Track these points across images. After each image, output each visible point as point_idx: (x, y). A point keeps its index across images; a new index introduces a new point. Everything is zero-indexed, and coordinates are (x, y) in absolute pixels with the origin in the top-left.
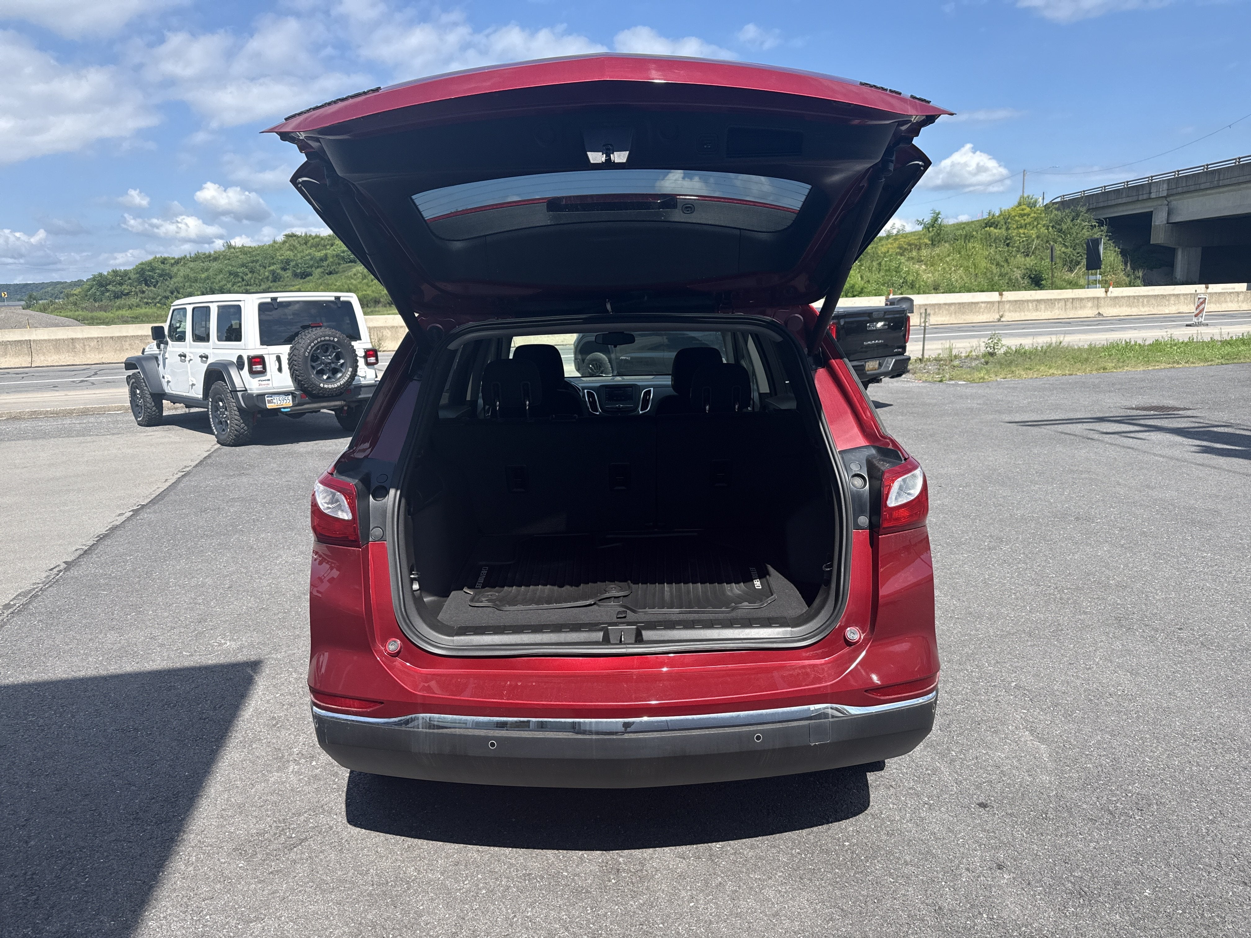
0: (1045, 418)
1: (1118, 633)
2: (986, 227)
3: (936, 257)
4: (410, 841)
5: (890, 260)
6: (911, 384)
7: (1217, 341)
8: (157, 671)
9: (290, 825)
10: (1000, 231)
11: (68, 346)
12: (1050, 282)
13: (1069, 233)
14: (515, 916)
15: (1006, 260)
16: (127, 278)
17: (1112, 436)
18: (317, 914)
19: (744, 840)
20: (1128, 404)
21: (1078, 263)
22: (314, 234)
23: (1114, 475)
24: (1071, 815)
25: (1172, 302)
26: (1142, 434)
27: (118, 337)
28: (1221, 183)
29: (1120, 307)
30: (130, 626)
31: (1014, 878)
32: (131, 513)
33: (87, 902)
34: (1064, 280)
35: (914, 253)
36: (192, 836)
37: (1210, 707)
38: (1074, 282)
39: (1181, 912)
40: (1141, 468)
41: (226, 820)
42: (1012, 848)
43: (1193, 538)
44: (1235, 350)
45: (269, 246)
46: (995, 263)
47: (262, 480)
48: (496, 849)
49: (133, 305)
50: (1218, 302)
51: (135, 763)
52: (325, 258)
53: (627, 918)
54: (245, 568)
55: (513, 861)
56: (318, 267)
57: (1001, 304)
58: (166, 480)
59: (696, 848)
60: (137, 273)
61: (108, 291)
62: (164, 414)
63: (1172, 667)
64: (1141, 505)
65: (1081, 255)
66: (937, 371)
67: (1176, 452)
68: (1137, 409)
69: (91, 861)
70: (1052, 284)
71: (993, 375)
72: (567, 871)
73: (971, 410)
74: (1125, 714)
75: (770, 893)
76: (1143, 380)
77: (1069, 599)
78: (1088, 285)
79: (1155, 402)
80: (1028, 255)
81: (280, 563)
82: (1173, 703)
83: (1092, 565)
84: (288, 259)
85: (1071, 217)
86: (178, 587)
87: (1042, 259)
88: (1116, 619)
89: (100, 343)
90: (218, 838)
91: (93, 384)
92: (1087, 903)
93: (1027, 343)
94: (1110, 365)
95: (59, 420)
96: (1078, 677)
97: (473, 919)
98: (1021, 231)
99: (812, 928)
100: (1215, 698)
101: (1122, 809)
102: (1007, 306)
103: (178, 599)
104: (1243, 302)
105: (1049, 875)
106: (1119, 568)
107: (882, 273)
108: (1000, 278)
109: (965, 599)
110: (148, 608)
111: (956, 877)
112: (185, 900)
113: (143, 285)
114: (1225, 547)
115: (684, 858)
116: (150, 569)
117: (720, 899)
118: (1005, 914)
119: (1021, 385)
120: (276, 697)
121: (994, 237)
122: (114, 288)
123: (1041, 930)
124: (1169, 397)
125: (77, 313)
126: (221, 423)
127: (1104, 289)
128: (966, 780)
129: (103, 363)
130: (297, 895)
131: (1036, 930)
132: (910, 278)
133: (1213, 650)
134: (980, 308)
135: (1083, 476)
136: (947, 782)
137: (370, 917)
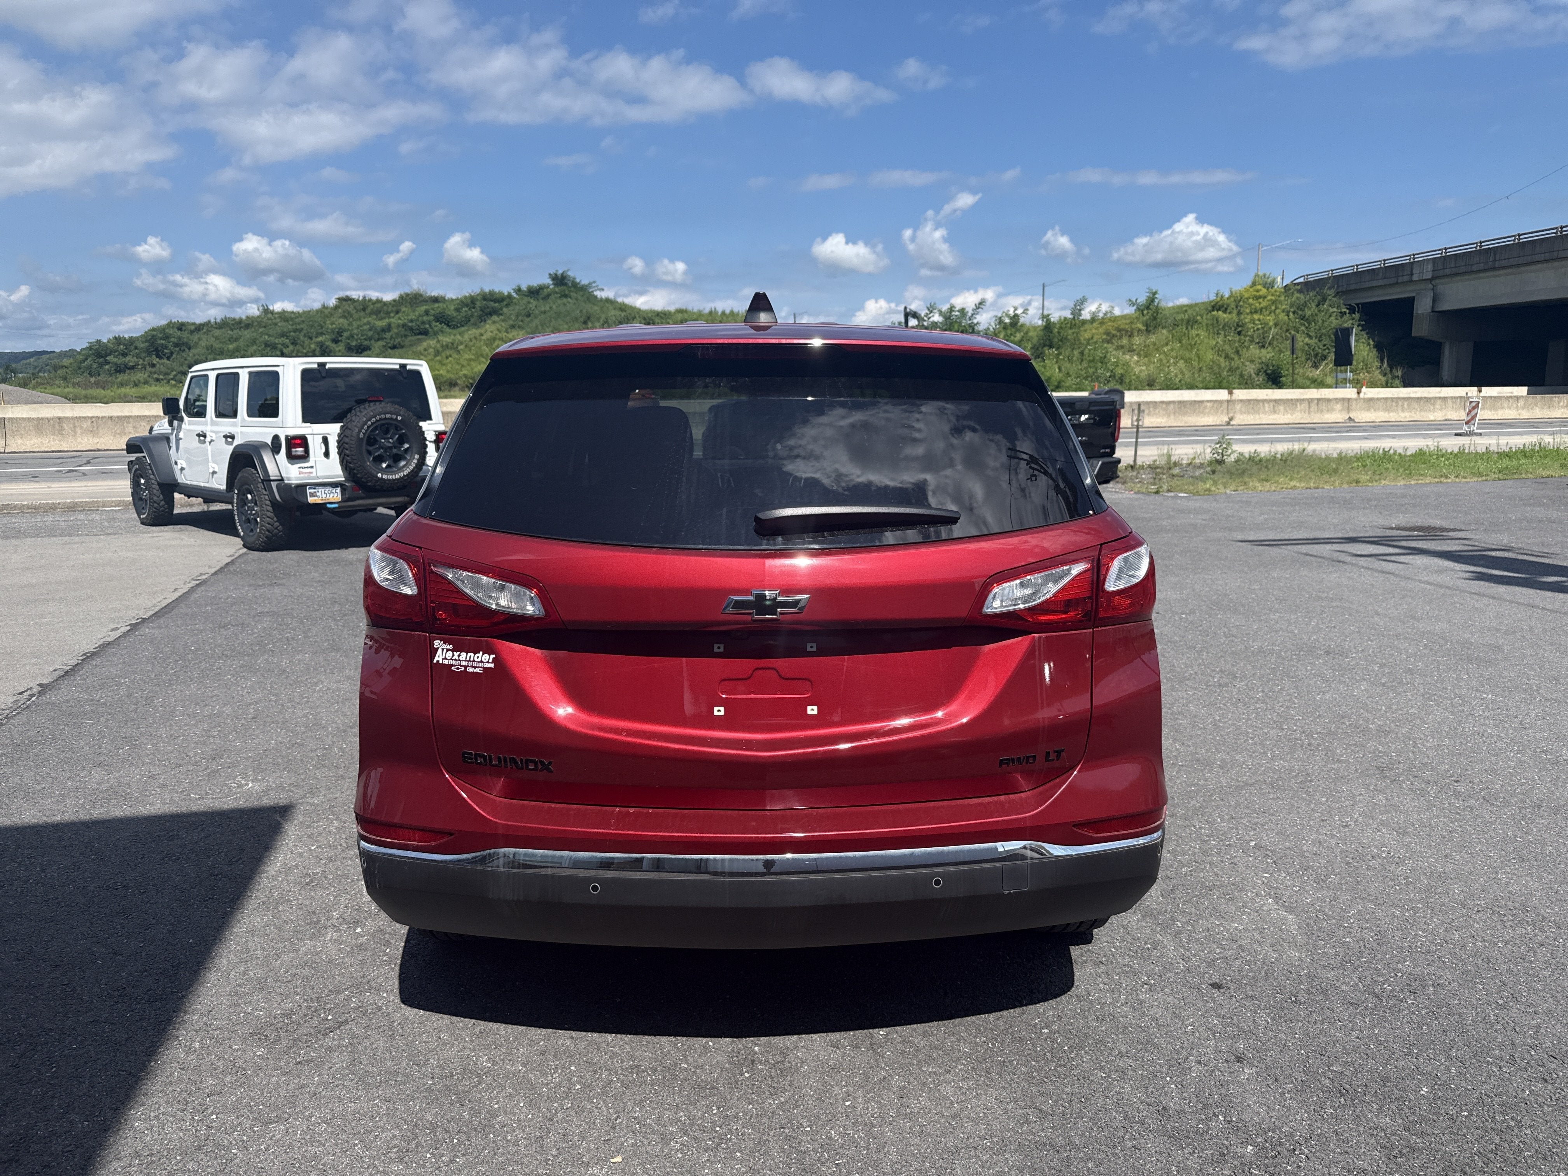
0: (1286, 537)
1: (1382, 784)
2: (1213, 311)
3: (1151, 347)
4: (482, 1025)
5: (1095, 349)
6: (1120, 496)
7: (1494, 452)
8: (155, 817)
9: (325, 1005)
10: (1230, 316)
11: (54, 426)
12: (1290, 379)
13: (1314, 321)
14: (618, 1117)
15: (1237, 352)
16: (132, 347)
17: (1369, 559)
18: (359, 1113)
19: (915, 1026)
20: (1387, 523)
21: (1324, 358)
22: (374, 298)
23: (1371, 603)
24: (1328, 998)
25: (1438, 406)
26: (1404, 557)
27: (118, 417)
28: (1497, 264)
29: (1375, 410)
30: (123, 762)
31: (1257, 1073)
32: (128, 628)
33: (53, 1097)
34: (1308, 378)
35: (1125, 341)
36: (196, 1017)
37: (1497, 873)
38: (1319, 380)
39: (1466, 1114)
40: (1404, 597)
41: (241, 998)
42: (1254, 1037)
43: (1469, 676)
44: (1515, 463)
45: (317, 311)
46: (1223, 355)
47: (299, 591)
48: (596, 1035)
49: (139, 381)
50: (1493, 408)
51: (123, 927)
52: (388, 328)
53: (765, 1120)
54: (276, 695)
55: (617, 1050)
56: (379, 339)
57: (1231, 403)
58: (176, 590)
59: (854, 1035)
60: (146, 341)
61: (107, 363)
62: (176, 511)
63: (1448, 826)
64: (1405, 638)
65: (1328, 348)
66: (1152, 480)
67: (1445, 579)
68: (1398, 529)
69: (60, 1047)
70: (1293, 382)
71: (1221, 487)
72: (686, 1063)
73: (1195, 526)
74: (1391, 880)
75: (948, 1090)
76: (1404, 496)
77: (1319, 745)
78: (1337, 384)
79: (1419, 522)
80: (1263, 346)
81: (319, 691)
82: (1450, 867)
83: (1347, 705)
84: (340, 328)
85: (1316, 301)
86: (186, 717)
87: (1280, 351)
88: (1378, 769)
89: (95, 423)
90: (230, 1020)
91: (84, 474)
92: (1349, 1103)
93: (1264, 450)
94: (1364, 478)
95: (39, 517)
96: (1333, 836)
97: (564, 1121)
98: (1256, 317)
99: (1002, 1132)
100: (1502, 862)
101: (1391, 991)
102: (1238, 407)
103: (186, 730)
104: (1523, 408)
105: (1301, 1070)
106: (1380, 710)
107: (1085, 364)
108: (1230, 373)
109: (1190, 744)
110: (146, 742)
111: (1185, 1071)
112: (185, 1095)
113: (154, 356)
114: (1508, 688)
115: (838, 1048)
116: (151, 694)
117: (884, 1097)
118: (1246, 1116)
119: (1255, 500)
120: (311, 850)
121: (1223, 323)
122: (116, 360)
123: (1292, 1135)
124: (1436, 516)
125: (67, 390)
126: (248, 521)
127: (1355, 390)
128: (1195, 956)
129: (99, 450)
130: (332, 1090)
131: (1286, 1136)
132: (1119, 371)
133: (1498, 806)
134: (1205, 407)
135: (1334, 604)
136: (1172, 959)
137: (429, 1117)
